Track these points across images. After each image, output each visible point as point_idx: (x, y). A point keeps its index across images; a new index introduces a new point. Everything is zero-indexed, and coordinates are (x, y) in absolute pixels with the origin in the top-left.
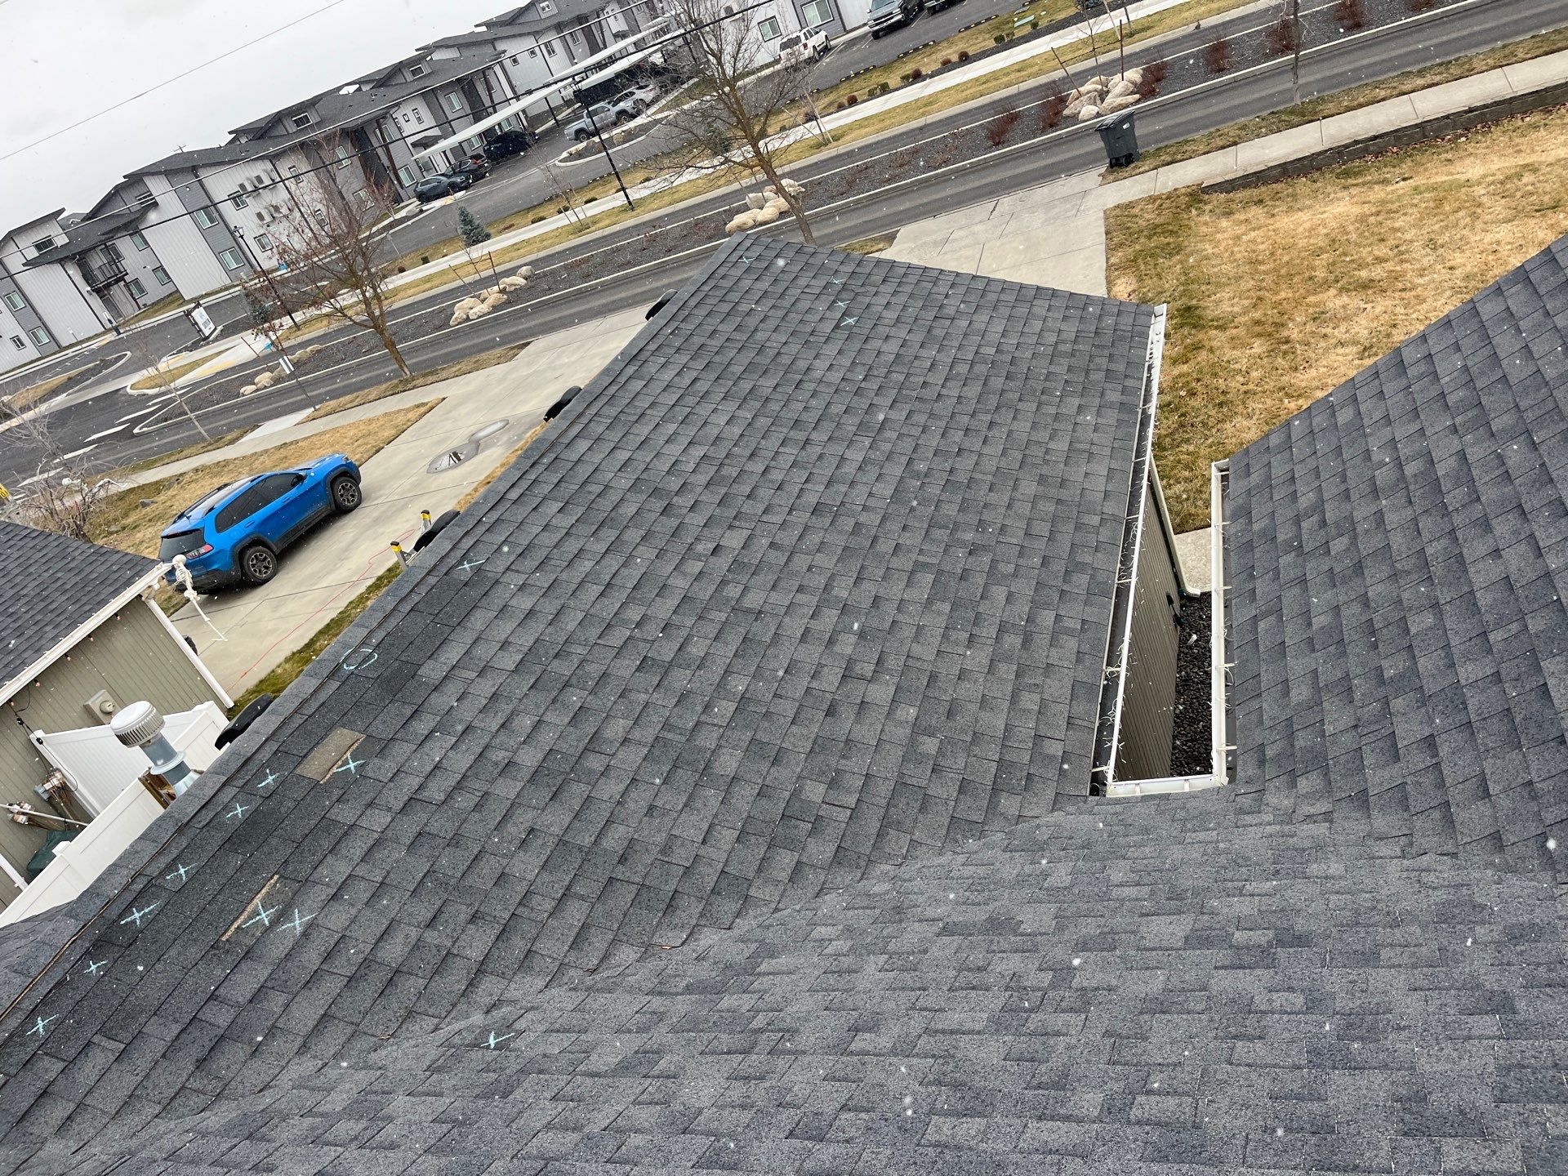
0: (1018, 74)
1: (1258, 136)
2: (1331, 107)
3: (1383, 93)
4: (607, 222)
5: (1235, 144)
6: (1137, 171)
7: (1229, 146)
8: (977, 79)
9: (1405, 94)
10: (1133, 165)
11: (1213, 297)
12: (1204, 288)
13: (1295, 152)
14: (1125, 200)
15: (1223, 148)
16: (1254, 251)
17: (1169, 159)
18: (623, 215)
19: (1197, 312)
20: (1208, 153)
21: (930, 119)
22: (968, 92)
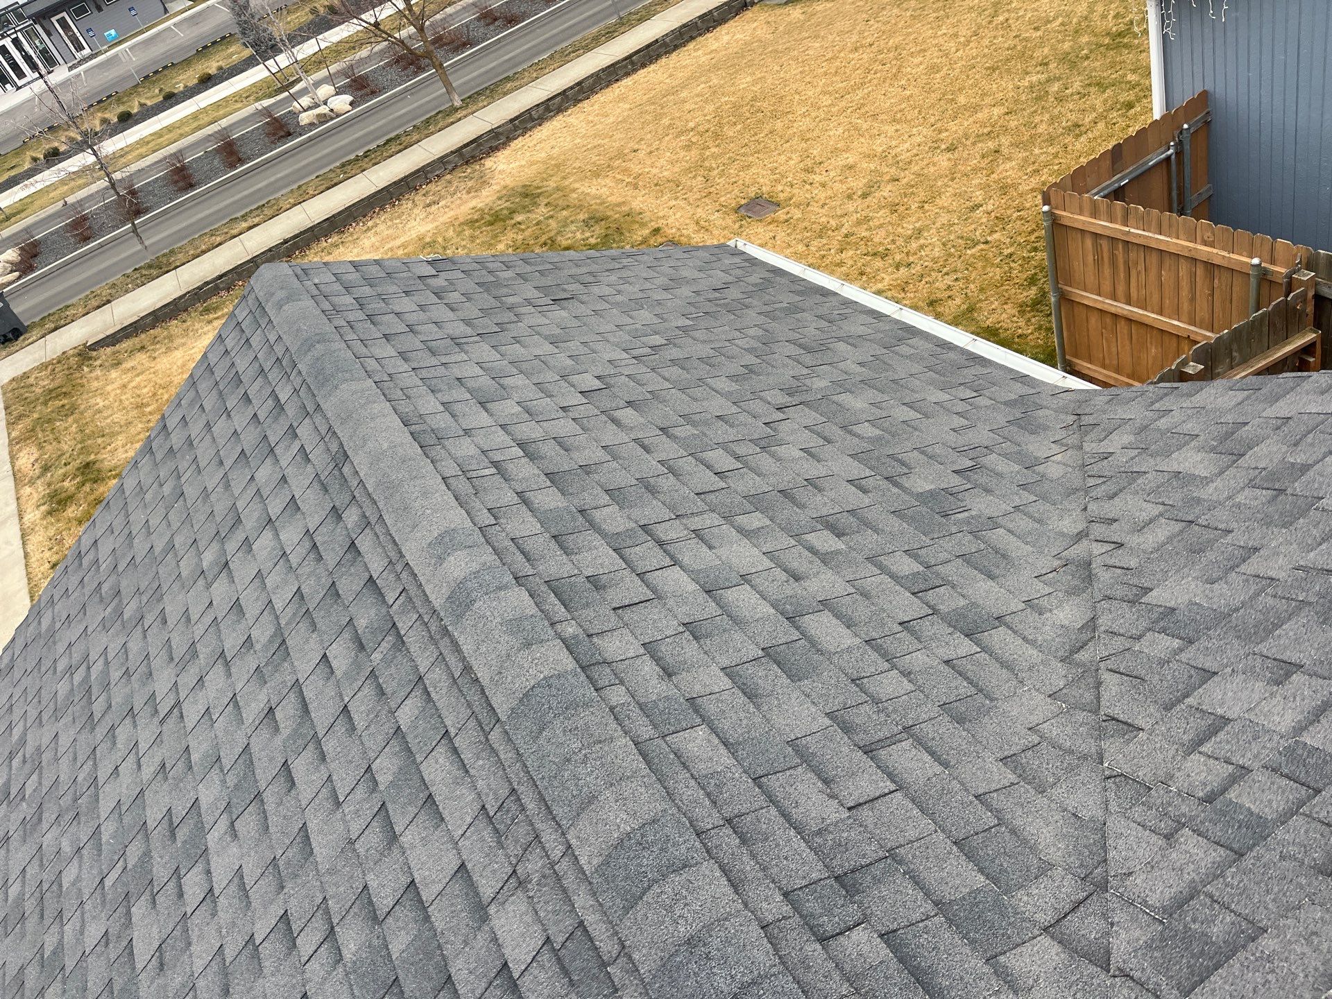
1: (127, 291)
2: (181, 257)
3: (218, 239)
5: (109, 302)
6: (27, 342)
7: (104, 305)
9: (235, 237)
10: (22, 338)
11: (109, 448)
12: (100, 440)
13: (160, 300)
14: (20, 372)
15: (99, 307)
16: (139, 396)
17: (52, 326)
19: (97, 466)
20: (87, 313)
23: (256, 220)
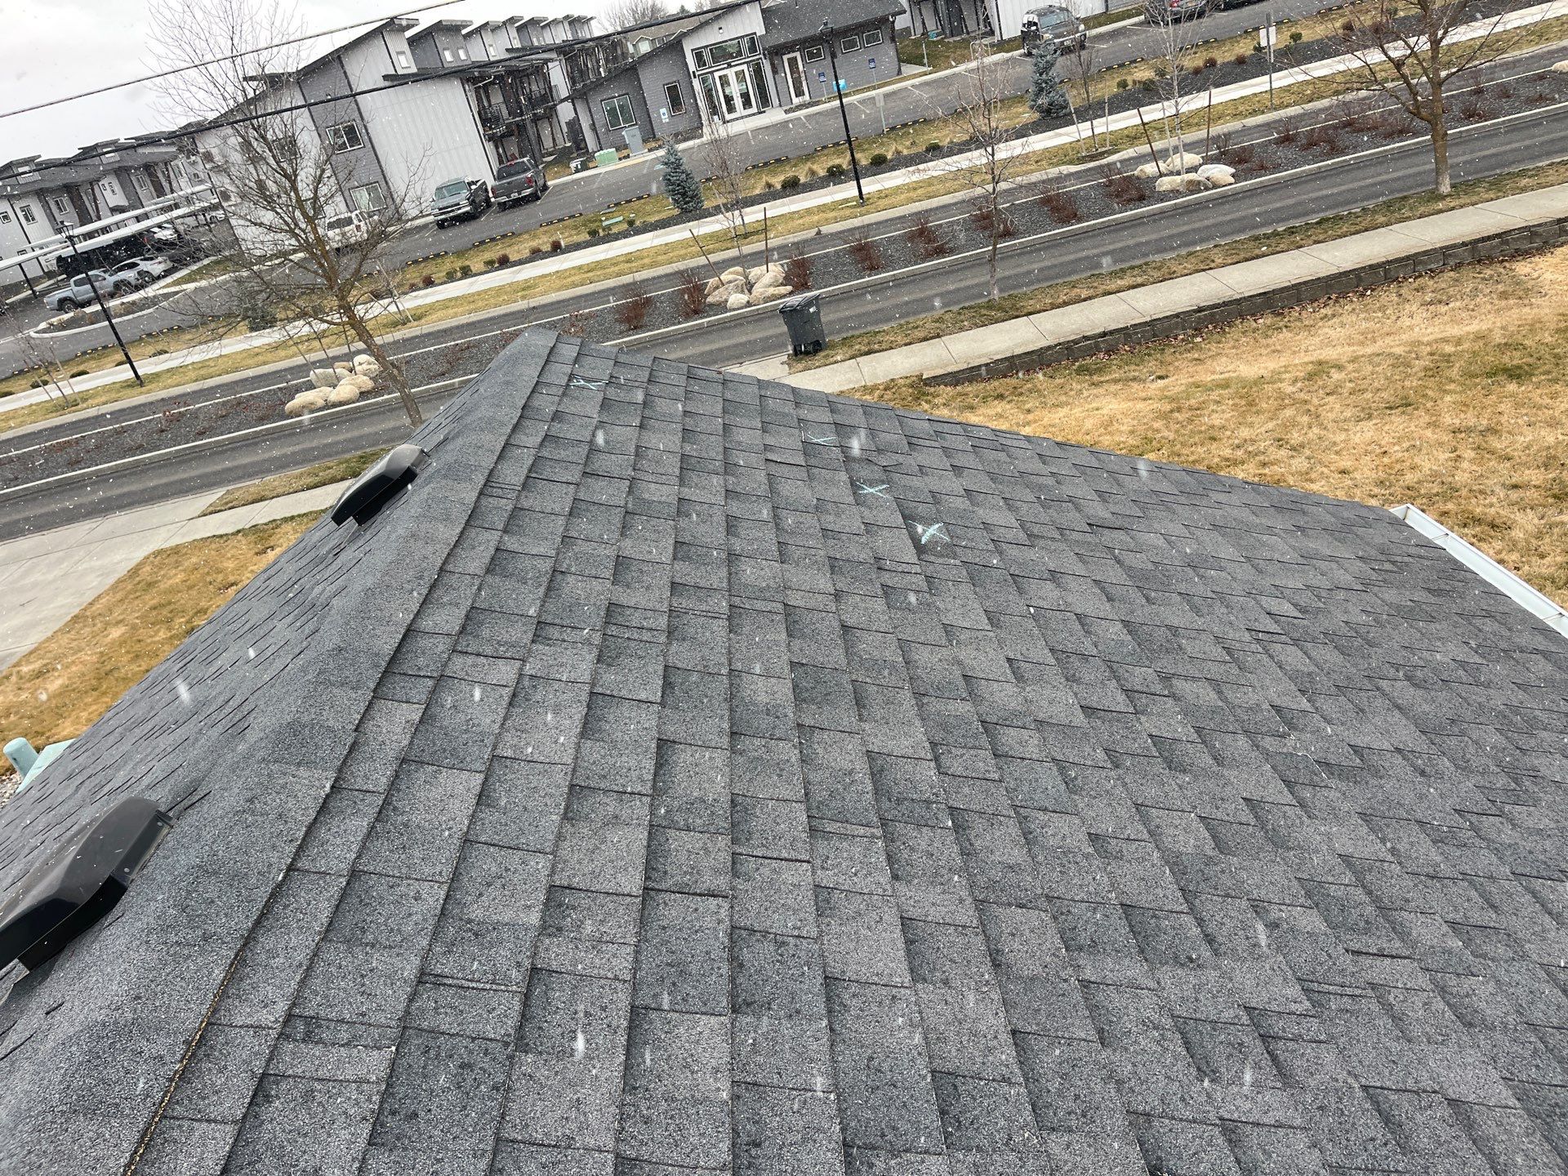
0: (629, 265)
1: (962, 329)
2: (1031, 304)
3: (1083, 293)
4: (104, 399)
5: (938, 336)
7: (932, 338)
8: (580, 268)
9: (1112, 293)
10: (822, 354)
13: (1017, 346)
15: (925, 339)
17: (865, 349)
18: (129, 391)
20: (910, 344)
21: (534, 302)
22: (573, 278)
23: (1139, 280)
